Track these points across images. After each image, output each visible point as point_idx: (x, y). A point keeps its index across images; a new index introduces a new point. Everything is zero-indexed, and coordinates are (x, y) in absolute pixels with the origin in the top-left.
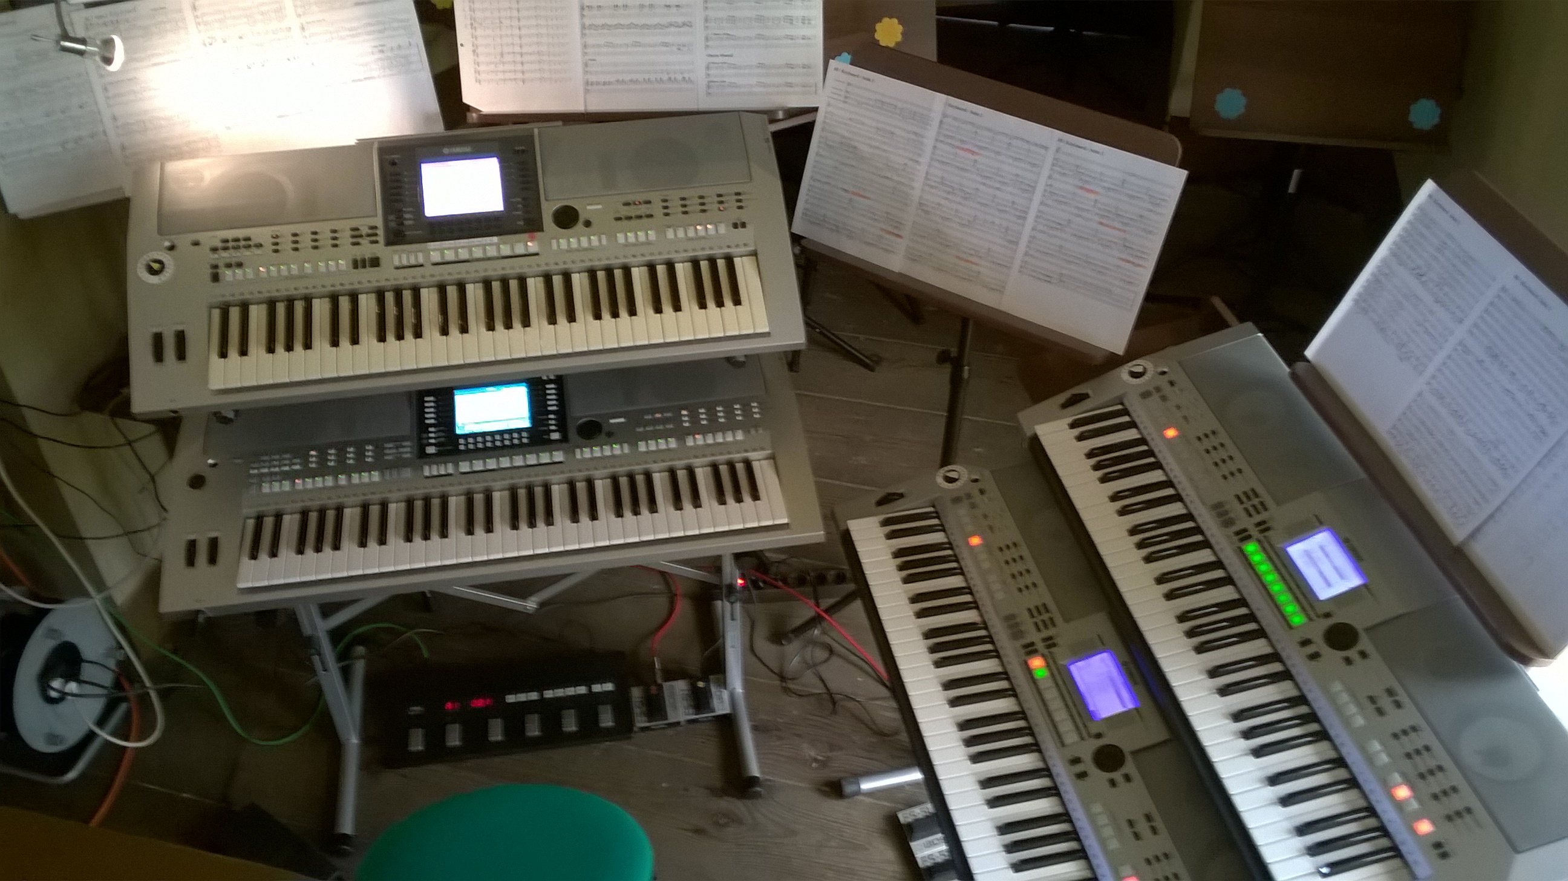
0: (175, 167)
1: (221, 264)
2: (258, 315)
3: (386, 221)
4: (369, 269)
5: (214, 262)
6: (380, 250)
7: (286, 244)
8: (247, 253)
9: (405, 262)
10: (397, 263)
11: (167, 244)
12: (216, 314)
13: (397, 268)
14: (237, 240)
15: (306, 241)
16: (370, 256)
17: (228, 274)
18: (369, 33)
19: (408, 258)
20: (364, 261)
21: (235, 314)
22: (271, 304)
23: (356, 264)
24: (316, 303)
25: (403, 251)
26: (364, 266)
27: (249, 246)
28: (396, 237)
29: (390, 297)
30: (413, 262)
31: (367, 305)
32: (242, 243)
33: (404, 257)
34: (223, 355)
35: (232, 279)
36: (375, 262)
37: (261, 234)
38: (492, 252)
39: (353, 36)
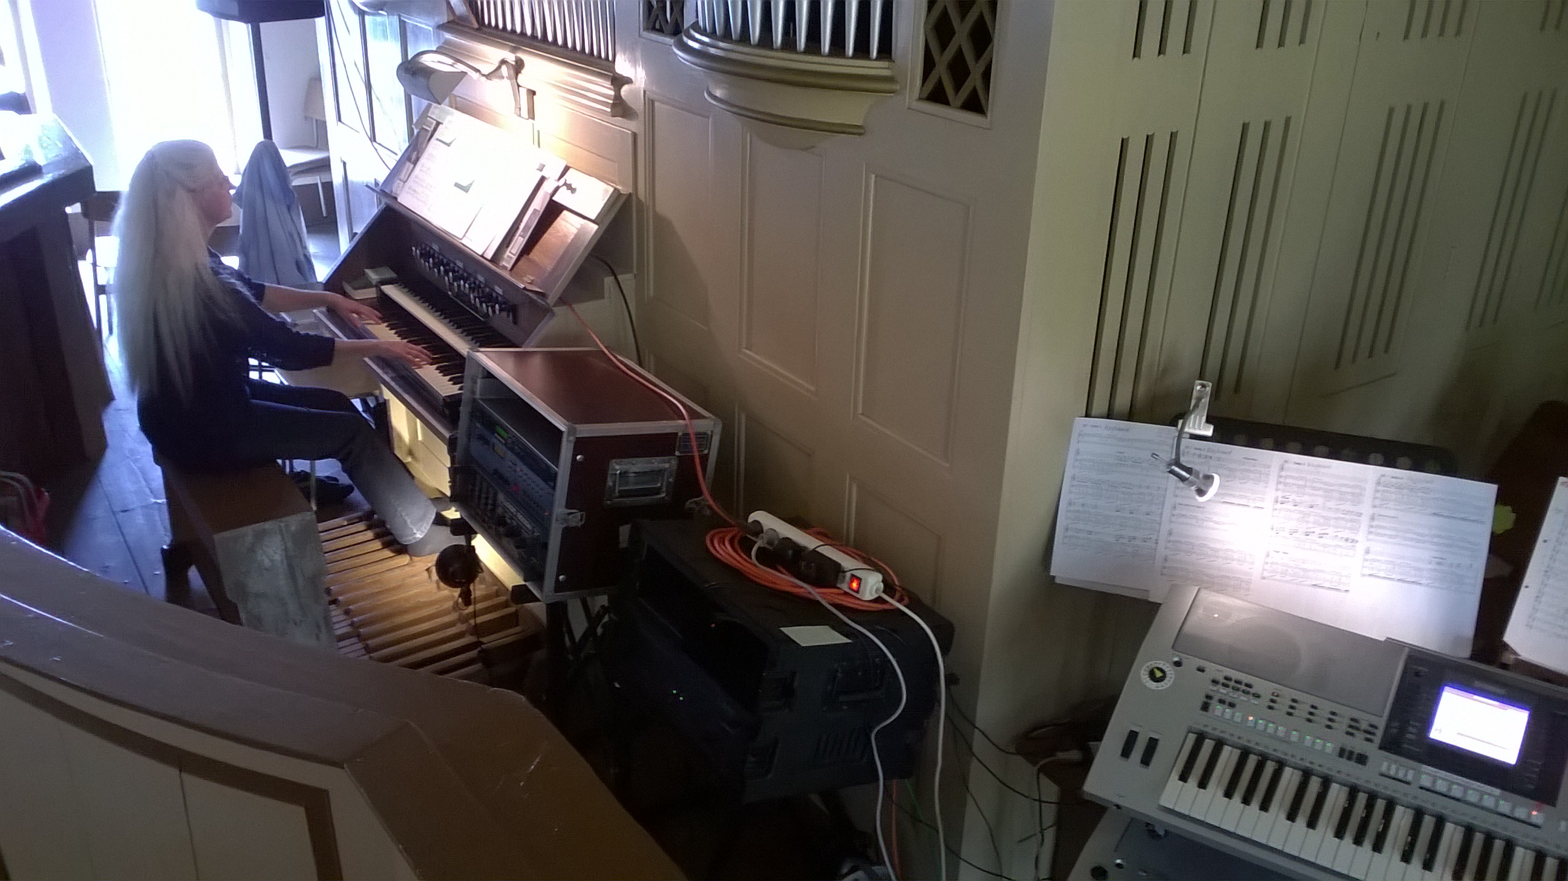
0: (1209, 597)
1: (1216, 698)
2: (1228, 757)
3: (1388, 727)
4: (1352, 763)
5: (1211, 693)
6: (1371, 749)
7: (1283, 705)
8: (1244, 698)
9: (1392, 773)
10: (1384, 768)
11: (1176, 659)
12: (1192, 737)
13: (1382, 775)
14: (1238, 682)
15: (1302, 710)
16: (1359, 752)
17: (1218, 709)
18: (1435, 544)
19: (1397, 770)
20: (1351, 753)
21: (1208, 746)
22: (1245, 753)
23: (1342, 753)
24: (1288, 772)
25: (1396, 762)
26: (1349, 758)
27: (1248, 693)
28: (1392, 744)
29: (1362, 799)
30: (1400, 775)
31: (1337, 796)
32: (1243, 687)
33: (1393, 767)
34: (1184, 777)
35: (1220, 714)
36: (1362, 759)
37: (1261, 686)
38: (1488, 802)
39: (1418, 541)
